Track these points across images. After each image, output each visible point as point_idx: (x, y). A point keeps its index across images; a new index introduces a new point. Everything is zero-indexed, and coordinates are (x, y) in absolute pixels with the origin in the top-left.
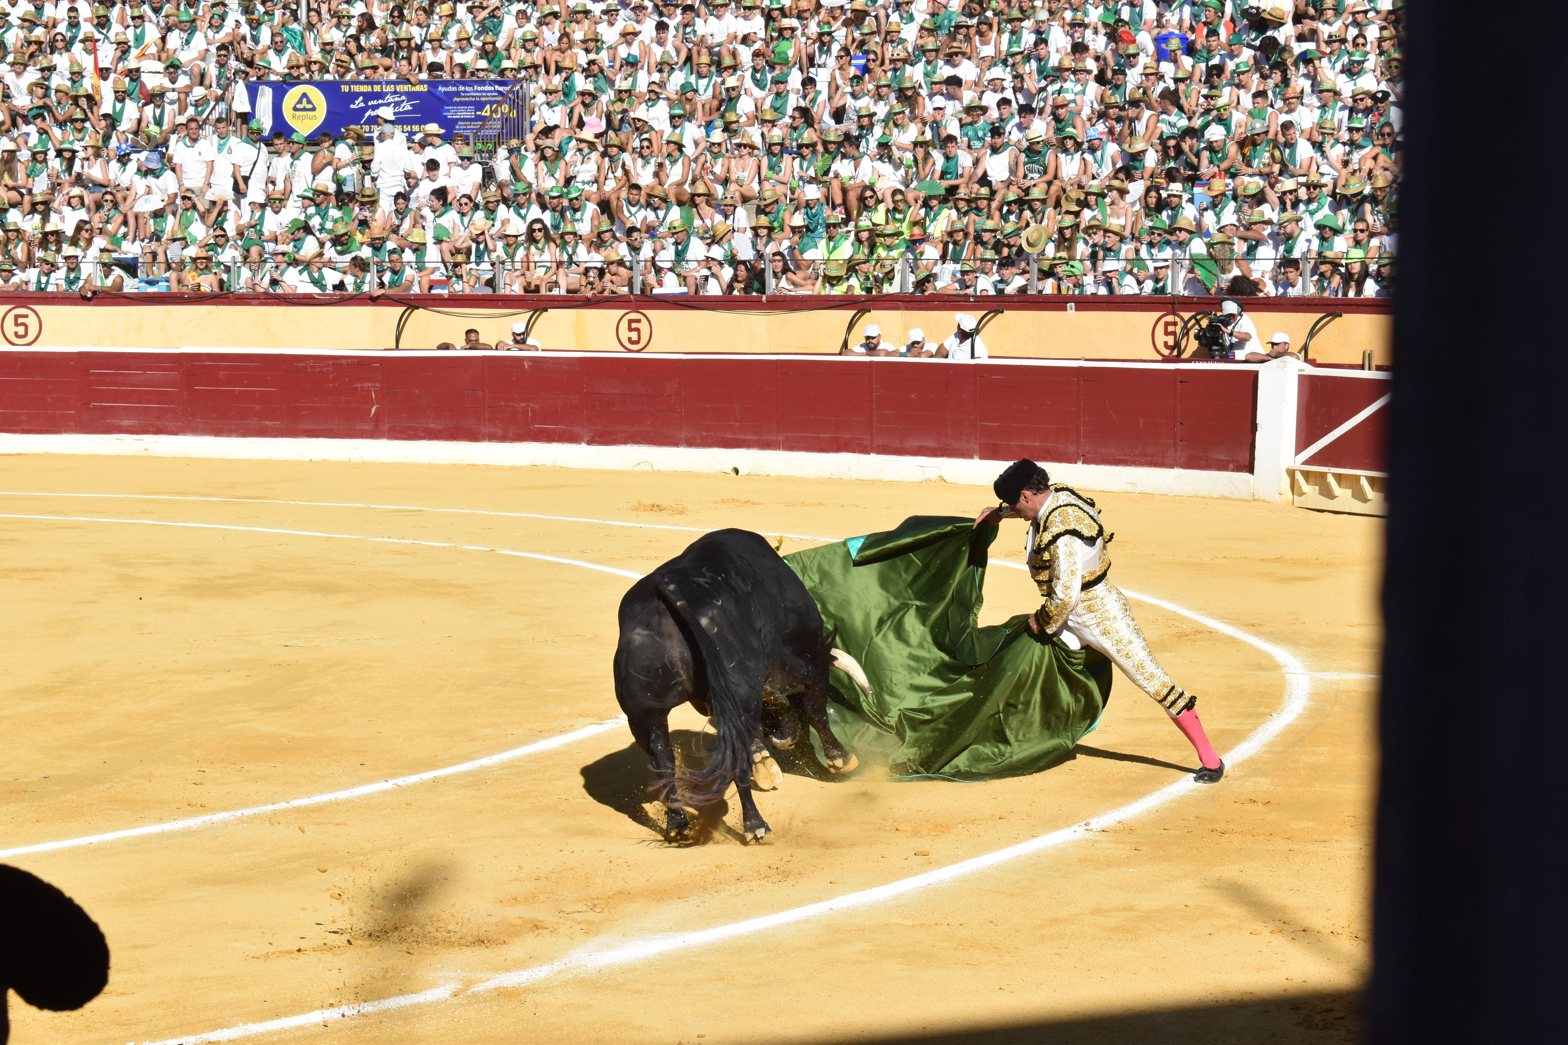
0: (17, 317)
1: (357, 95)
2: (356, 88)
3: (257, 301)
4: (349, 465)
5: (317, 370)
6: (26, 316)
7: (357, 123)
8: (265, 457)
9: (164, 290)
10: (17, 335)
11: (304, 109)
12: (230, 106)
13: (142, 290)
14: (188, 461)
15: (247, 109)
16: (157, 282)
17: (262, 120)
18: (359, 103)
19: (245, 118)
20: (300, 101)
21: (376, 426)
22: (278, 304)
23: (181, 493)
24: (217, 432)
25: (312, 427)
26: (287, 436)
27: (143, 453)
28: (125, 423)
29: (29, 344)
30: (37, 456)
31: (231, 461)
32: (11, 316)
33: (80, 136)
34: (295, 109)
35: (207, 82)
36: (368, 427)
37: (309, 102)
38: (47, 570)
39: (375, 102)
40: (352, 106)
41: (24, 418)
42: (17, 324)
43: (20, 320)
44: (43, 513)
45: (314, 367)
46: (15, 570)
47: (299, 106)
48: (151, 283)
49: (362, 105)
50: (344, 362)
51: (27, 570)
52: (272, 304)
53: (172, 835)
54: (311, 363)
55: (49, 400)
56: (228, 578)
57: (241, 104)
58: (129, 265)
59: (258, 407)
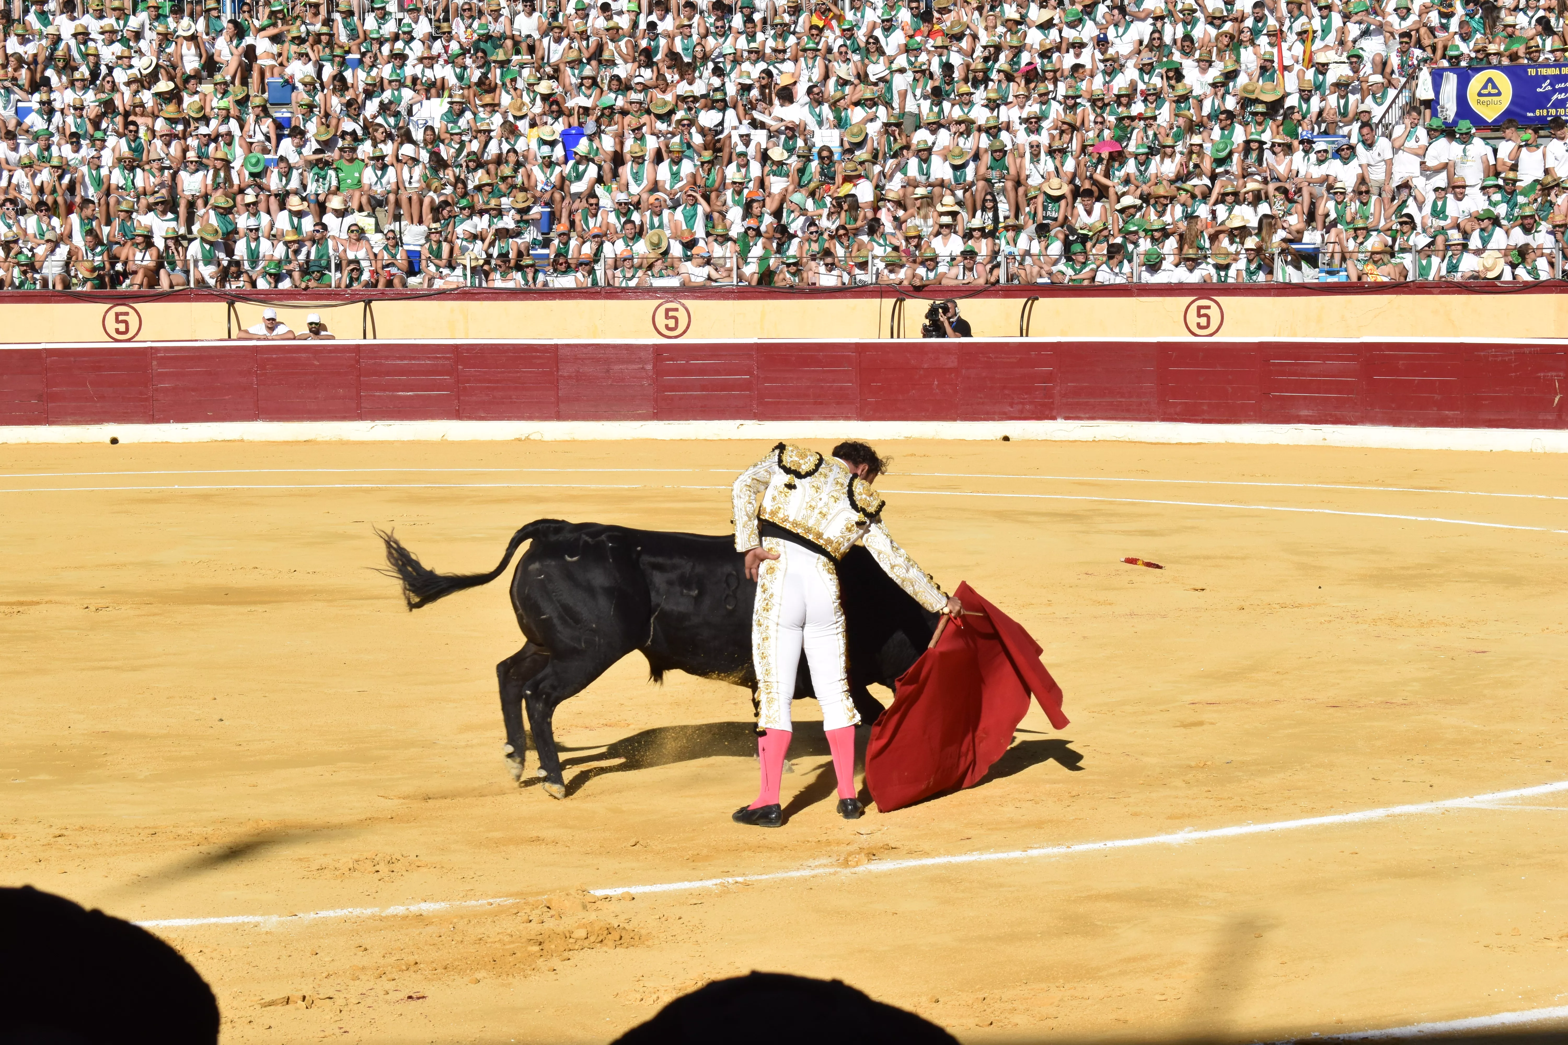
0: (1199, 308)
1: (1545, 78)
2: (1544, 72)
3: (1438, 290)
4: (1531, 457)
5: (1499, 359)
6: (1208, 307)
7: (1543, 107)
8: (1444, 447)
9: (1344, 280)
10: (1199, 326)
11: (1489, 95)
12: (1414, 94)
13: (1322, 280)
14: (1366, 452)
15: (1431, 95)
16: (1338, 272)
17: (1447, 106)
18: (1546, 87)
19: (1430, 104)
20: (1485, 87)
21: (1560, 416)
22: (1460, 293)
23: (1358, 483)
24: (1396, 422)
25: (1492, 417)
26: (1466, 426)
27: (1322, 443)
28: (1304, 413)
29: (1211, 335)
30: (1217, 445)
31: (1409, 452)
32: (1194, 307)
33: (1260, 128)
34: (1480, 94)
35: (1388, 70)
36: (1550, 417)
37: (1494, 86)
38: (1228, 558)
39: (1563, 85)
40: (1539, 90)
41: (1205, 408)
42: (1199, 315)
43: (1203, 312)
44: (1224, 502)
45: (1496, 356)
46: (1197, 557)
47: (1485, 92)
48: (1331, 273)
49: (1550, 88)
50: (1527, 350)
51: (1207, 558)
52: (1453, 293)
53: (1354, 825)
54: (1493, 352)
55: (1230, 390)
56: (1408, 568)
57: (1425, 91)
58: (1309, 255)
59: (1437, 397)
